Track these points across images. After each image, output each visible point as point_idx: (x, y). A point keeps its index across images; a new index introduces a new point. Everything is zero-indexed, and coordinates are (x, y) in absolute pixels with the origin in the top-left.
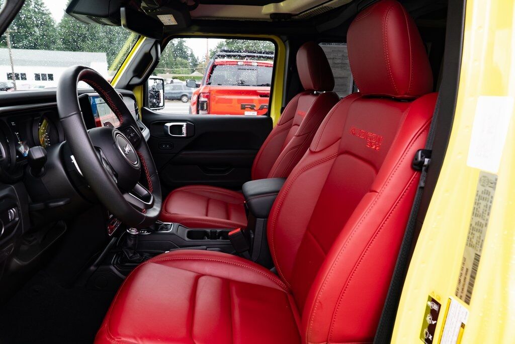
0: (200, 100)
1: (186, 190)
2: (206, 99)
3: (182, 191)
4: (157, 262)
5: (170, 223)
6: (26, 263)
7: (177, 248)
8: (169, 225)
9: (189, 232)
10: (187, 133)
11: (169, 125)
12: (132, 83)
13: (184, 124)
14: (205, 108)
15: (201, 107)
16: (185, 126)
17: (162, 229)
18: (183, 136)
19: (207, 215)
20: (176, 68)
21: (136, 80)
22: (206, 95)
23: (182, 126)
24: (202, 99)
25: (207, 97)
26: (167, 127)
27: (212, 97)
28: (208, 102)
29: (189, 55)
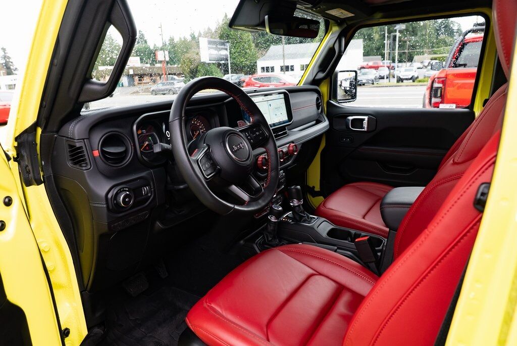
0: (434, 86)
1: (359, 187)
2: (441, 85)
3: (353, 186)
4: (283, 251)
5: (316, 217)
6: (167, 227)
7: (314, 242)
8: (314, 218)
9: (332, 229)
10: (368, 128)
11: (351, 118)
12: (317, 78)
13: (366, 118)
14: (439, 95)
15: (434, 94)
16: (366, 119)
17: (304, 221)
18: (363, 130)
19: (364, 218)
20: (438, 47)
21: (321, 75)
22: (441, 80)
23: (363, 120)
24: (436, 85)
25: (443, 82)
26: (349, 120)
27: (448, 82)
28: (443, 87)
29: (455, 31)
